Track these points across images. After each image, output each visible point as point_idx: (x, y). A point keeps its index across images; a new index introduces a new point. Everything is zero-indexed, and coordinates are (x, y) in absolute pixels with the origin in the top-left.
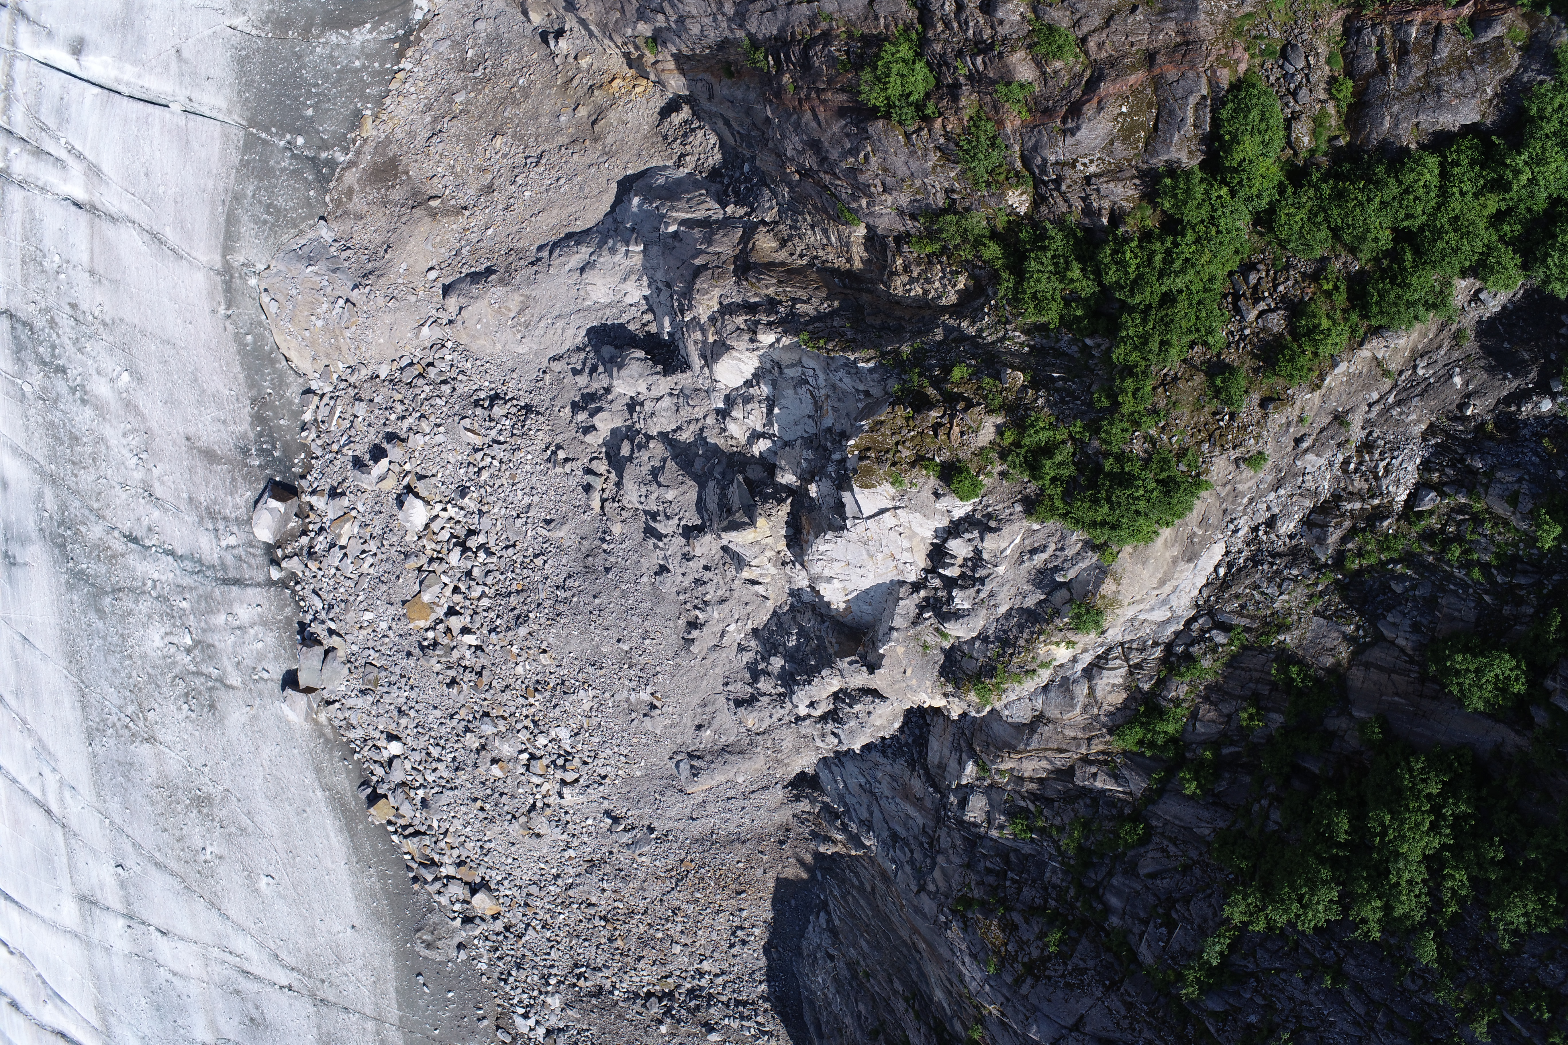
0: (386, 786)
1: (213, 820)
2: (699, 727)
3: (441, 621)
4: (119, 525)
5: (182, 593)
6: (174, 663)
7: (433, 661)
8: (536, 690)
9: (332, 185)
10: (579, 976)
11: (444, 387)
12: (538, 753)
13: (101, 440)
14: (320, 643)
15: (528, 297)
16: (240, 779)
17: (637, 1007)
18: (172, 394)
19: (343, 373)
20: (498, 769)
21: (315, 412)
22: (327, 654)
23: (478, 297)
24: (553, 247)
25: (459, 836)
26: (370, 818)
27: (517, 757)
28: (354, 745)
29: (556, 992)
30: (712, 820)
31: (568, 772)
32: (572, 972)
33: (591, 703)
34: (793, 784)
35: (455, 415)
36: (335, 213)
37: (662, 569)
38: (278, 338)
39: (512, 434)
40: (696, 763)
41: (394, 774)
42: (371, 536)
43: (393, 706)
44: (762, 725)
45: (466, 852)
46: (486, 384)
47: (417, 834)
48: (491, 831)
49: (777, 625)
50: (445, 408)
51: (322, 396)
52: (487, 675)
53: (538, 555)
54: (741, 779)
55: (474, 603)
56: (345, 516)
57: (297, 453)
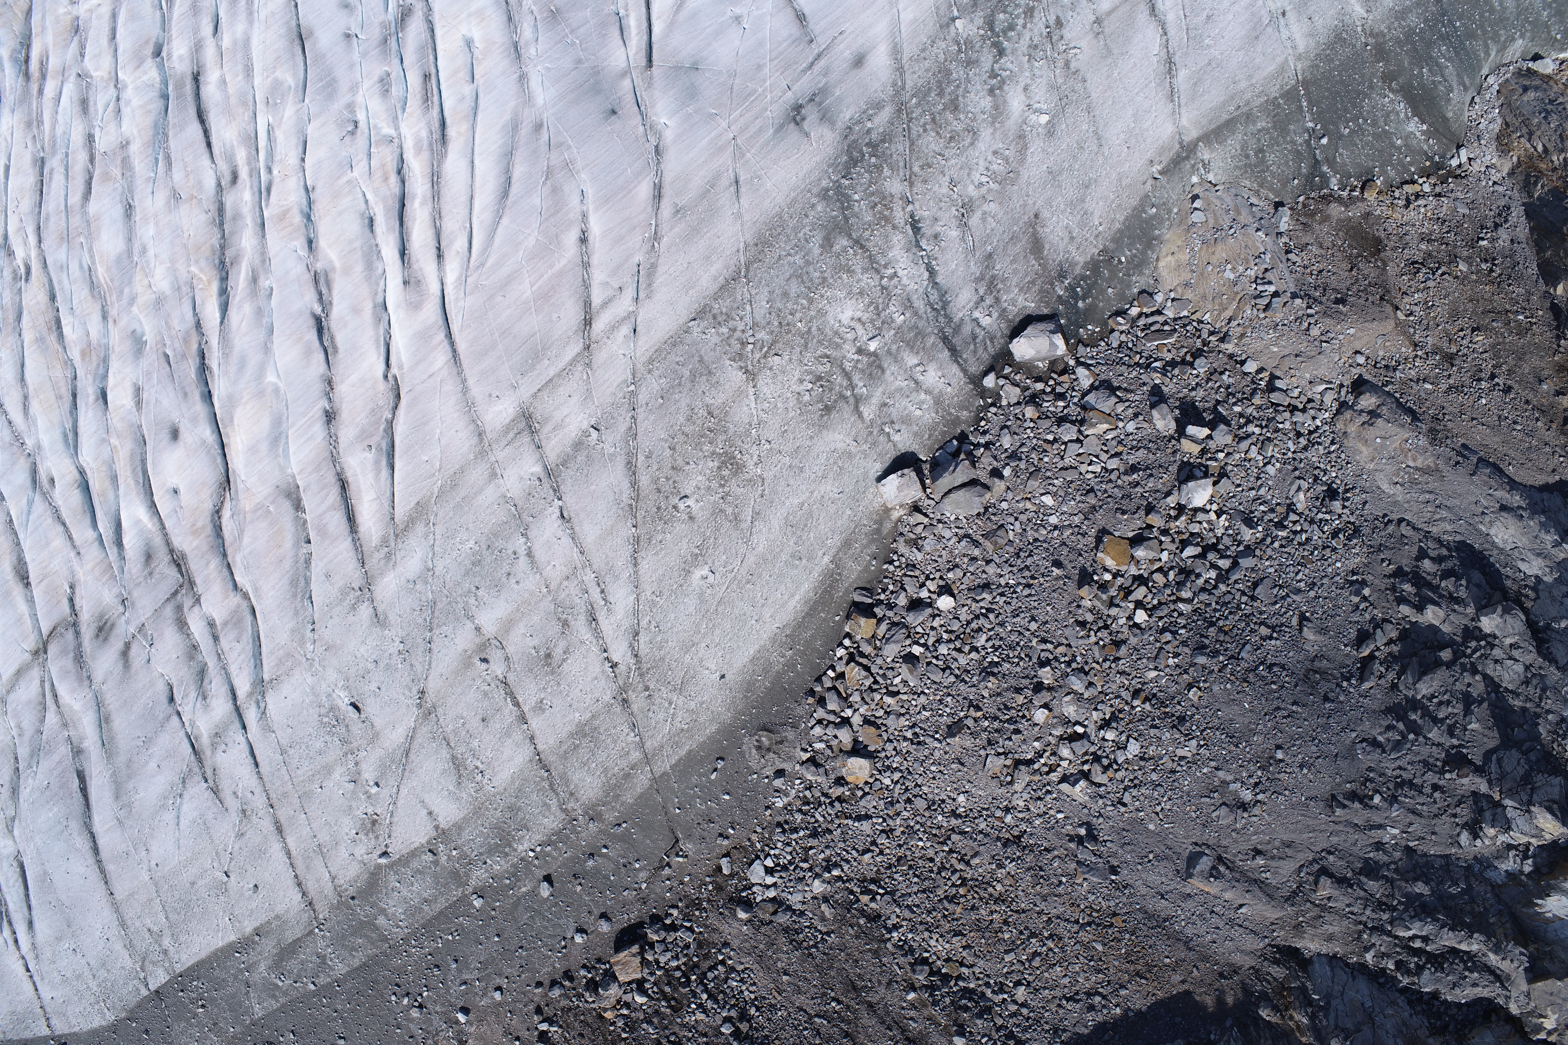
0: (889, 614)
1: (722, 487)
3: (1125, 577)
4: (917, 205)
5: (906, 308)
6: (838, 346)
7: (1090, 596)
8: (1148, 700)
9: (1314, 195)
10: (866, 892)
11: (1300, 439)
12: (1092, 738)
13: (974, 133)
16: (783, 484)
17: (901, 960)
18: (1060, 174)
19: (1200, 322)
20: (1044, 716)
21: (1140, 315)
22: (973, 483)
23: (1403, 426)
24: (1480, 460)
25: (902, 707)
26: (837, 618)
27: (1067, 722)
28: (895, 558)
29: (829, 883)
30: (1179, 912)
31: (1105, 776)
32: (863, 882)
33: (1189, 755)
34: (1280, 949)
35: (1296, 469)
36: (1299, 215)
37: (1374, 743)
38: (1171, 236)
39: (1335, 534)
40: (1222, 869)
41: (911, 614)
42: (1117, 455)
43: (984, 576)
44: (1326, 901)
45: (891, 721)
46: (1334, 475)
47: (867, 669)
48: (957, 739)
49: (1441, 866)
50: (1290, 455)
51: (1159, 312)
52: (1123, 651)
53: (1268, 627)
54: (1243, 910)
55: (1174, 598)
56: (1110, 417)
57: (1096, 323)
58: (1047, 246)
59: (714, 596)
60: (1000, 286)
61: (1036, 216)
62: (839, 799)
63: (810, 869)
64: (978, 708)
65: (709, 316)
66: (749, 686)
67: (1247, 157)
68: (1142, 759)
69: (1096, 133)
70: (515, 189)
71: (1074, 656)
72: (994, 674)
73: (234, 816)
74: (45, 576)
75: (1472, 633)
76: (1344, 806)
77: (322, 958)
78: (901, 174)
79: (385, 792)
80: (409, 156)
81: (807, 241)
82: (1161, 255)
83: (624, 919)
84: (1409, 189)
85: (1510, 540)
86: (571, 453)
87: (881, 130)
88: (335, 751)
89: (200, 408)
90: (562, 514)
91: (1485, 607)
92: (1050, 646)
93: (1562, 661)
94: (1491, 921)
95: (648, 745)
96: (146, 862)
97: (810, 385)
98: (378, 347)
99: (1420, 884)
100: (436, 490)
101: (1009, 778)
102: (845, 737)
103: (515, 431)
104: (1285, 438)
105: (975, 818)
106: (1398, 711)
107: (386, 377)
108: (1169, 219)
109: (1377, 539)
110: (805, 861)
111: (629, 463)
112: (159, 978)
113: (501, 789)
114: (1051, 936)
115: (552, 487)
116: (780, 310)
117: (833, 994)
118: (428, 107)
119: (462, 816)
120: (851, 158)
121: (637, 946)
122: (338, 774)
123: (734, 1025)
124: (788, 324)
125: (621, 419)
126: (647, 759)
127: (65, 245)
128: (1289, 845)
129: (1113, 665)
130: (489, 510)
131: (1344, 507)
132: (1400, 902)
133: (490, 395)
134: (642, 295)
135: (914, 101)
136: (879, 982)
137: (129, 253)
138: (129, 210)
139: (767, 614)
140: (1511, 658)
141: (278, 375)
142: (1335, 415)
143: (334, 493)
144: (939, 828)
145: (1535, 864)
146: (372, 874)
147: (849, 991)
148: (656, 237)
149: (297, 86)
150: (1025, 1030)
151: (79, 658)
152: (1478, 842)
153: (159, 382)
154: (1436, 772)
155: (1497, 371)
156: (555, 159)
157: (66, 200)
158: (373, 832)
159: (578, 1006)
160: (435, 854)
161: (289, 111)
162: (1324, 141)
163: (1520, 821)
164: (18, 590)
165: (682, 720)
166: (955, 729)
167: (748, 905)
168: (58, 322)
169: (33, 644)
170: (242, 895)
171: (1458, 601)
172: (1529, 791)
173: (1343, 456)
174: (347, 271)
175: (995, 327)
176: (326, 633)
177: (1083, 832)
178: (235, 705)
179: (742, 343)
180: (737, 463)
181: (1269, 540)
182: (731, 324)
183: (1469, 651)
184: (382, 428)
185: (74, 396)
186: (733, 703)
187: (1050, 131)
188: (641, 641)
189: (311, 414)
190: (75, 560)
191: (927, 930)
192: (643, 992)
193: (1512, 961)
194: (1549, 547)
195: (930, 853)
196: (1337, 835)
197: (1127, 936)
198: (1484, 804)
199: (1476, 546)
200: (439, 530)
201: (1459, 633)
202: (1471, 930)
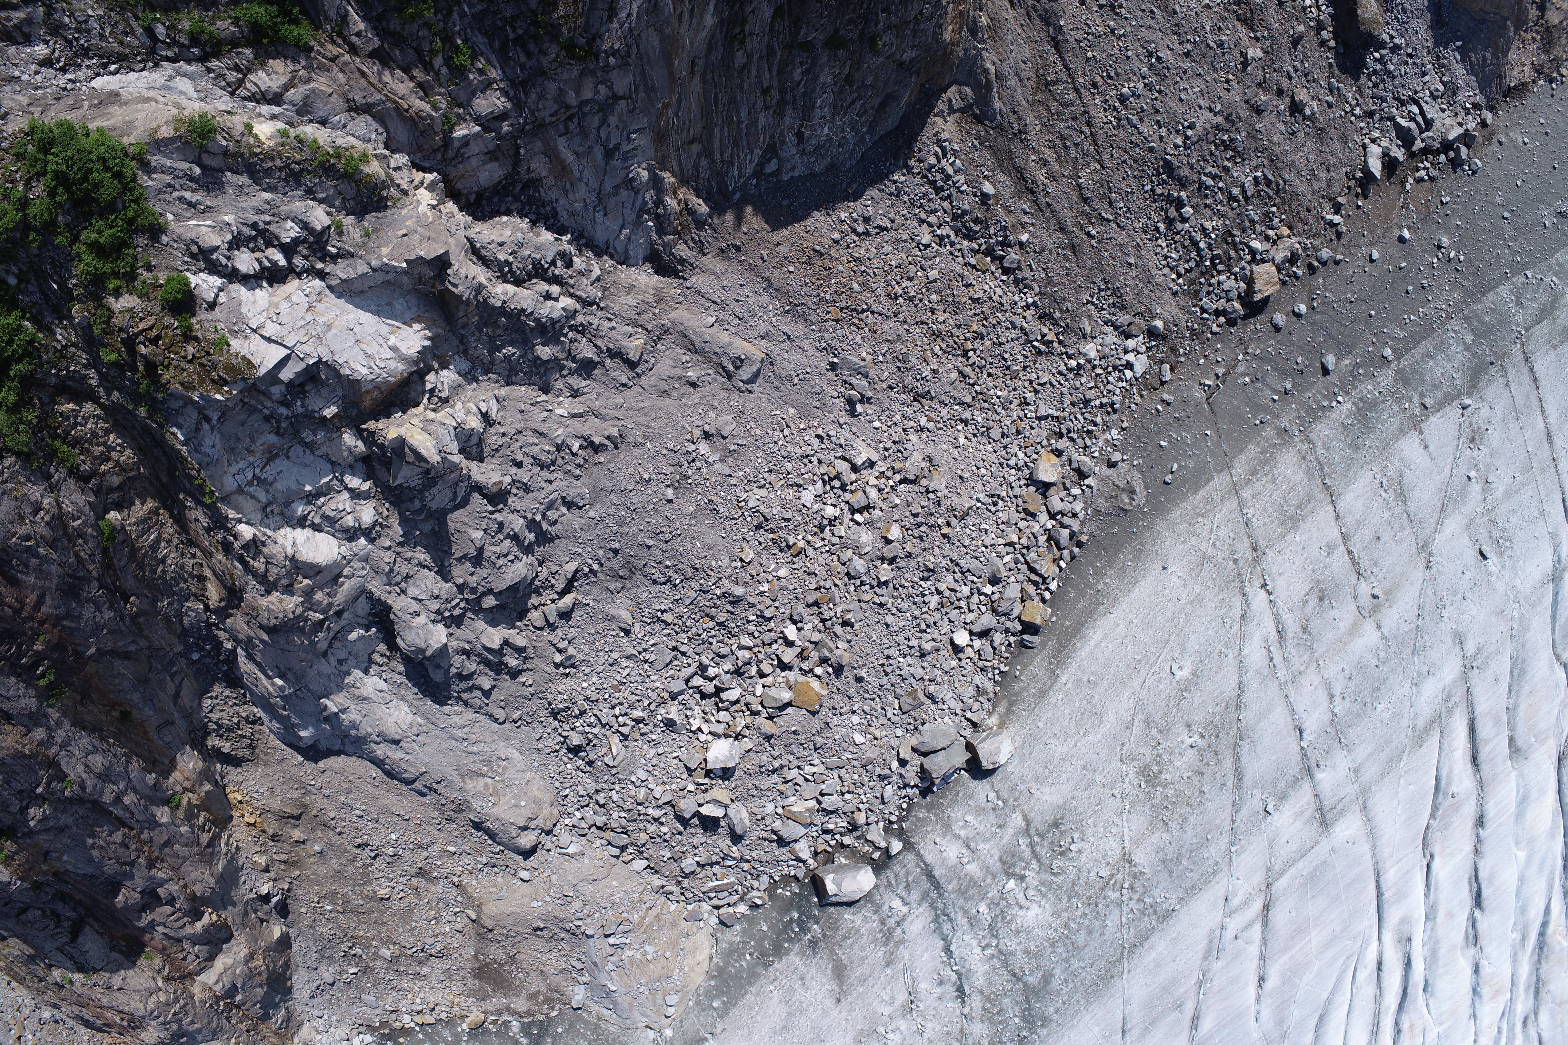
0: (1009, 624)
1: (1159, 755)
2: (693, 385)
3: (801, 669)
4: (958, 1012)
5: (975, 917)
6: (1043, 883)
7: (837, 652)
8: (789, 547)
9: (541, 1018)
10: (1048, 344)
11: (602, 801)
12: (846, 508)
14: (922, 766)
15: (462, 776)
16: (1102, 756)
17: (1028, 274)
19: (679, 902)
20: (889, 532)
21: (735, 906)
22: (926, 754)
23: (496, 819)
24: (410, 784)
25: (1003, 532)
26: (1055, 620)
27: (869, 525)
28: (997, 678)
29: (1080, 354)
30: (774, 320)
31: (836, 468)
32: (1050, 353)
33: (755, 490)
34: (676, 275)
35: (614, 775)
36: (561, 1000)
37: (570, 505)
38: (698, 978)
40: (730, 367)
41: (990, 625)
42: (787, 783)
43: (925, 665)
44: (634, 333)
45: (1015, 516)
46: (569, 766)
47: (1032, 570)
48: (964, 504)
49: (517, 375)
50: (617, 788)
51: (717, 908)
52: (810, 597)
53: (664, 621)
54: (711, 321)
55: (756, 650)
56: (790, 817)
57: (782, 898)
58: (829, 971)
59: (1172, 650)
60: (879, 936)
62: (1060, 435)
63: (1094, 367)
64: (944, 536)
66: (1139, 555)
68: (800, 486)
71: (856, 591)
72: (927, 570)
75: (456, 623)
76: (608, 438)
79: (1463, 470)
82: (709, 961)
83: (1258, 323)
84: (429, 1020)
85: (393, 711)
92: (877, 600)
95: (1235, 504)
98: (1436, 884)
99: (544, 357)
101: (923, 464)
102: (1054, 501)
104: (621, 803)
105: (950, 420)
106: (544, 538)
107: (1432, 856)
109: (533, 705)
110: (1097, 375)
111: (1240, 780)
113: (1365, 468)
114: (896, 298)
117: (1093, 243)
121: (1254, 299)
123: (1181, 215)
126: (1235, 489)
128: (664, 394)
129: (822, 583)
131: (565, 737)
132: (566, 336)
134: (1218, 932)
136: (1051, 253)
139: (1122, 629)
140: (420, 601)
142: (559, 822)
143: (1483, 755)
144: (981, 409)
145: (424, 383)
147: (1079, 246)
148: (1200, 983)
150: (925, 196)
152: (483, 406)
154: (518, 482)
155: (369, 861)
159: (1307, 239)
163: (446, 439)
167: (1152, 333)
171: (467, 653)
173: (557, 784)
181: (653, 707)
183: (463, 606)
186: (1154, 540)
191: (1002, 305)
192: (1253, 252)
193: (466, 278)
194: (352, 707)
195: (990, 382)
196: (616, 405)
197: (828, 297)
198: (474, 450)
199: (430, 702)
200: (1405, 722)
201: (467, 621)
202: (502, 310)
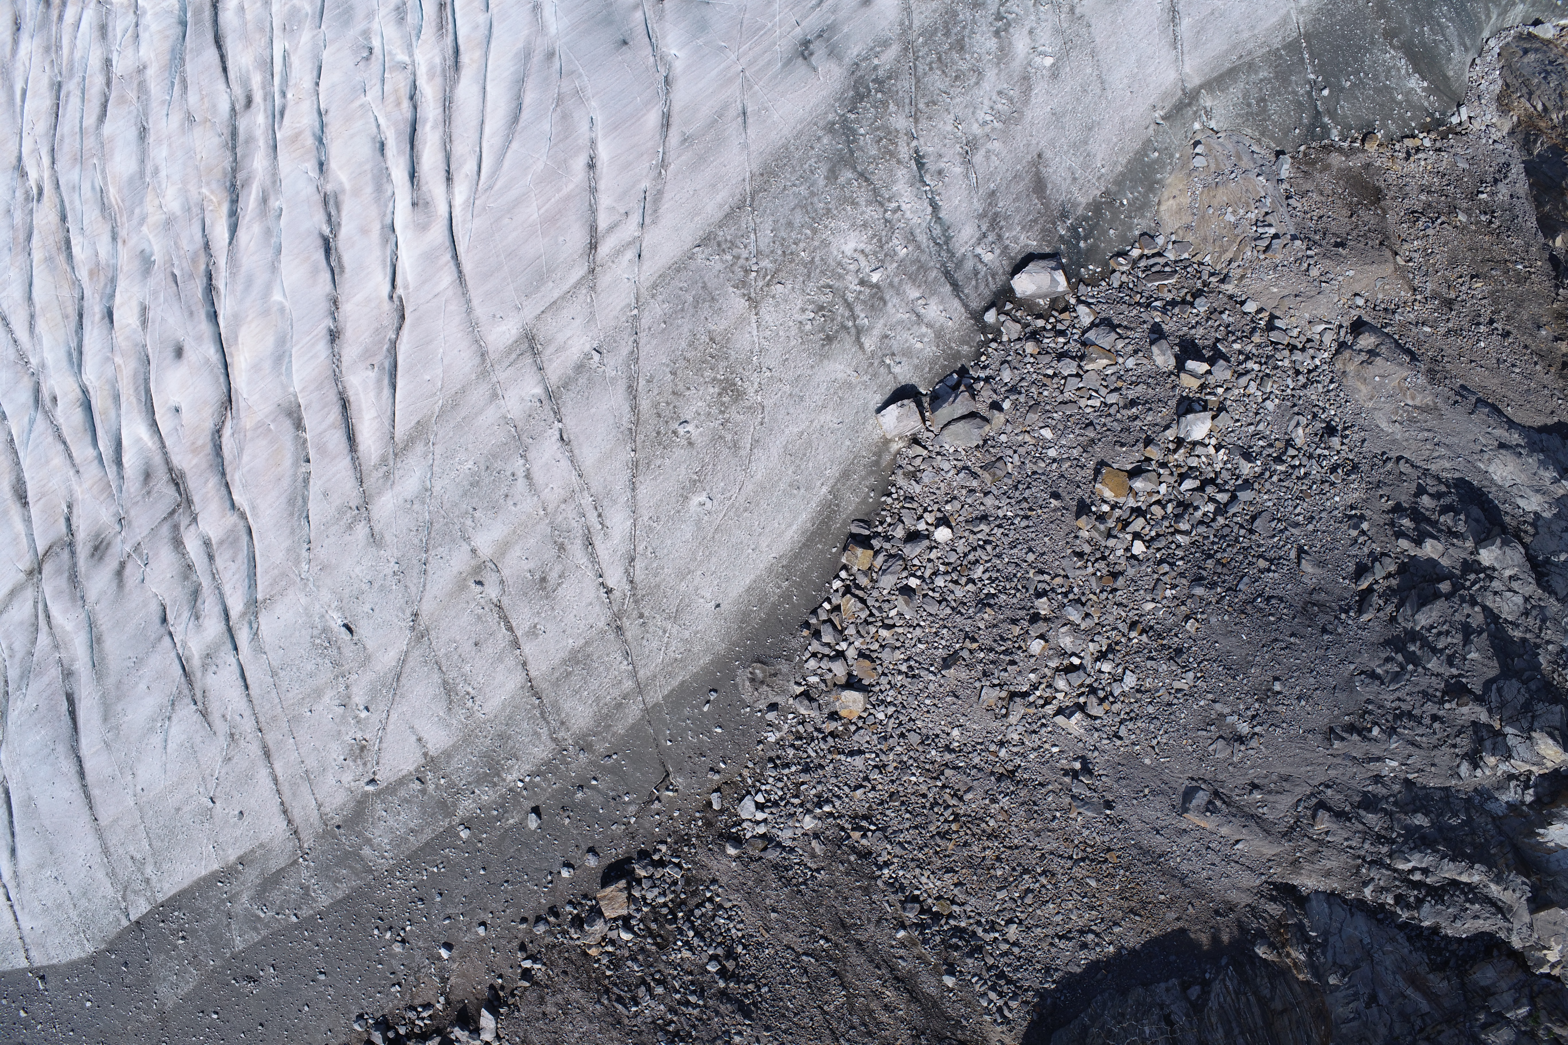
0: (886, 546)
1: (722, 413)
3: (1123, 509)
4: (922, 142)
5: (909, 242)
7: (1088, 527)
8: (1145, 632)
9: (1315, 145)
11: (1299, 377)
12: (1089, 669)
13: (979, 73)
14: (976, 403)
15: (1436, 409)
16: (783, 411)
17: (891, 898)
18: (1064, 115)
19: (1201, 264)
20: (1041, 647)
21: (1141, 257)
22: (972, 415)
23: (1402, 365)
24: (1479, 400)
25: (898, 640)
26: (834, 550)
27: (1064, 654)
28: (893, 490)
29: (820, 819)
30: (1175, 848)
31: (1101, 708)
32: (854, 818)
33: (1186, 687)
34: (1277, 886)
35: (1295, 405)
36: (1300, 163)
37: (1373, 675)
38: (1173, 181)
39: (1333, 469)
40: (1218, 803)
41: (908, 546)
42: (1116, 390)
43: (982, 508)
44: (1323, 835)
45: (886, 655)
46: (1333, 413)
48: (952, 670)
49: (1441, 798)
50: (1289, 391)
51: (1159, 254)
52: (1121, 581)
53: (1266, 560)
54: (1239, 846)
55: (1172, 530)
56: (1110, 353)
57: (1097, 263)
58: (1050, 186)
59: (711, 523)
60: (1002, 223)
61: (1040, 156)
62: (832, 734)
63: (802, 805)
64: (973, 640)
65: (714, 243)
66: (744, 617)
67: (1249, 105)
68: (1138, 691)
69: (1099, 77)
70: (525, 115)
71: (1071, 588)
72: (990, 606)
73: (222, 740)
74: (43, 495)
75: (1471, 566)
76: (1343, 739)
77: (306, 889)
78: (907, 110)
79: (375, 718)
80: (422, 82)
81: (812, 172)
82: (1163, 199)
83: (612, 854)
84: (1408, 142)
85: (1509, 477)
86: (572, 375)
87: (888, 67)
88: (326, 674)
89: (205, 327)
90: (561, 436)
91: (1485, 540)
92: (1047, 577)
93: (1562, 593)
94: (1492, 852)
95: (641, 674)
96: (132, 786)
97: (812, 315)
98: (385, 267)
99: (1419, 815)
100: (437, 410)
101: (1004, 711)
102: (839, 670)
103: (518, 352)
105: (969, 753)
106: (1397, 643)
107: (391, 298)
108: (1171, 164)
109: (1376, 476)
110: (797, 796)
111: (630, 387)
112: (140, 908)
113: (492, 716)
114: (1044, 872)
115: (552, 409)
116: (784, 239)
117: (821, 932)
118: (442, 35)
119: (451, 743)
120: (858, 93)
121: (624, 881)
122: (330, 699)
123: (720, 963)
124: (792, 253)
125: (623, 343)
126: (640, 689)
127: (78, 167)
128: (1287, 778)
129: (1110, 596)
130: (489, 431)
131: (1343, 444)
132: (1399, 835)
133: (494, 316)
134: (647, 220)
135: (921, 39)
136: (869, 920)
137: (142, 174)
138: (143, 133)
139: (764, 543)
140: (1510, 590)
141: (284, 295)
142: (1334, 355)
143: (335, 412)
144: (932, 763)
145: (1536, 794)
146: (359, 802)
147: (838, 929)
148: (664, 164)
149: (314, 13)
150: (1016, 970)
151: (74, 578)
152: (1479, 773)
153: (165, 300)
154: (1435, 703)
155: (1496, 317)
156: (566, 86)
157: (81, 122)
158: (361, 758)
159: (563, 943)
160: (423, 783)
161: (306, 36)
162: (1326, 92)
163: (1521, 749)
164: (15, 510)
165: (675, 650)
166: (950, 661)
167: (737, 841)
168: (68, 242)
169: (28, 564)
170: (227, 822)
171: (1456, 535)
172: (1530, 719)
173: (1342, 394)
174: (357, 192)
175: (997, 264)
176: (321, 553)
177: (1077, 765)
178: (228, 625)
179: (746, 271)
180: (738, 390)
181: (1267, 474)
182: (735, 251)
183: (1468, 583)
184: (386, 347)
185: (81, 316)
186: (728, 633)
187: (1055, 73)
188: (637, 567)
189: (315, 333)
190: (74, 478)
191: (918, 866)
192: (628, 928)
193: (1514, 891)
194: (1548, 483)
195: (923, 788)
196: (1335, 768)
197: (1122, 872)
198: (1485, 734)
199: (1475, 483)
200: (439, 450)
201: (1458, 566)
202: (1472, 861)
